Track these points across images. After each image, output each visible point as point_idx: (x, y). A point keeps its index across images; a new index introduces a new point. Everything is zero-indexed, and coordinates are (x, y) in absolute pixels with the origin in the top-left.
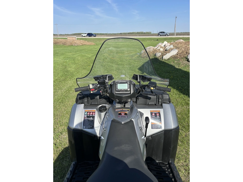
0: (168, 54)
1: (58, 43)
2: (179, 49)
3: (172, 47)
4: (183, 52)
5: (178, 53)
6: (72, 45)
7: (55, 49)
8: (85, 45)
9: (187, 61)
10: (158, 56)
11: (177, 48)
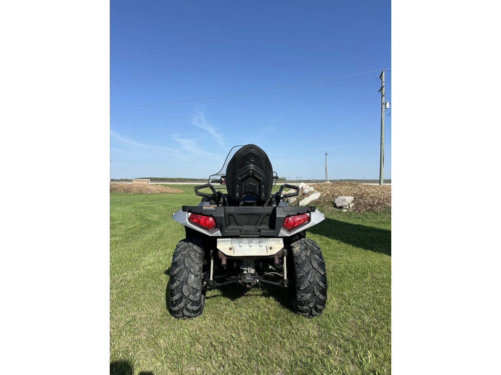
0: (306, 199)
1: (116, 189)
2: (322, 191)
3: (312, 189)
4: (328, 195)
5: (320, 197)
6: (142, 193)
7: (113, 197)
8: (166, 192)
9: (334, 206)
10: (291, 202)
11: (319, 190)
